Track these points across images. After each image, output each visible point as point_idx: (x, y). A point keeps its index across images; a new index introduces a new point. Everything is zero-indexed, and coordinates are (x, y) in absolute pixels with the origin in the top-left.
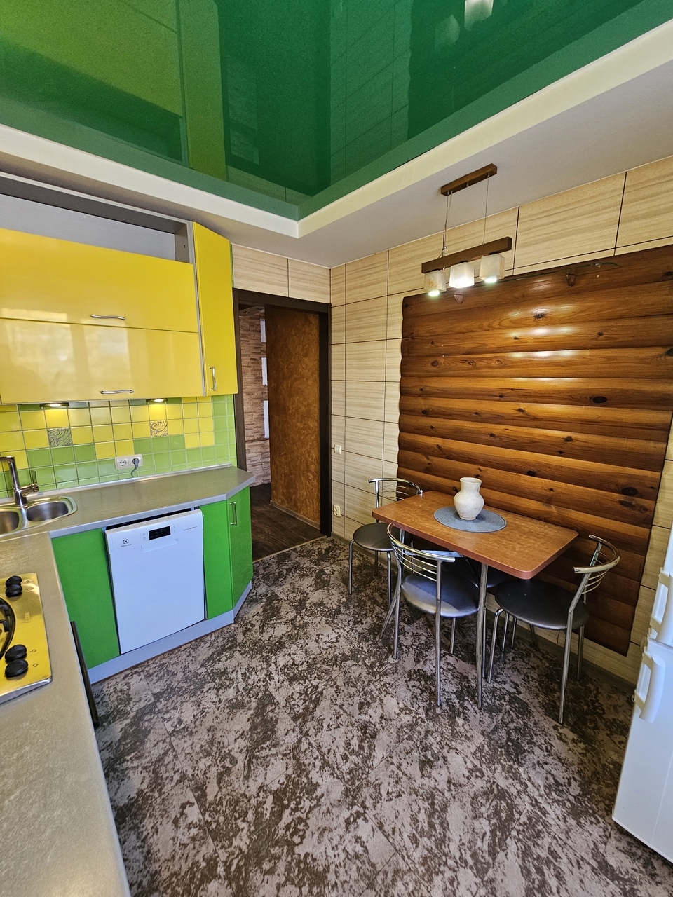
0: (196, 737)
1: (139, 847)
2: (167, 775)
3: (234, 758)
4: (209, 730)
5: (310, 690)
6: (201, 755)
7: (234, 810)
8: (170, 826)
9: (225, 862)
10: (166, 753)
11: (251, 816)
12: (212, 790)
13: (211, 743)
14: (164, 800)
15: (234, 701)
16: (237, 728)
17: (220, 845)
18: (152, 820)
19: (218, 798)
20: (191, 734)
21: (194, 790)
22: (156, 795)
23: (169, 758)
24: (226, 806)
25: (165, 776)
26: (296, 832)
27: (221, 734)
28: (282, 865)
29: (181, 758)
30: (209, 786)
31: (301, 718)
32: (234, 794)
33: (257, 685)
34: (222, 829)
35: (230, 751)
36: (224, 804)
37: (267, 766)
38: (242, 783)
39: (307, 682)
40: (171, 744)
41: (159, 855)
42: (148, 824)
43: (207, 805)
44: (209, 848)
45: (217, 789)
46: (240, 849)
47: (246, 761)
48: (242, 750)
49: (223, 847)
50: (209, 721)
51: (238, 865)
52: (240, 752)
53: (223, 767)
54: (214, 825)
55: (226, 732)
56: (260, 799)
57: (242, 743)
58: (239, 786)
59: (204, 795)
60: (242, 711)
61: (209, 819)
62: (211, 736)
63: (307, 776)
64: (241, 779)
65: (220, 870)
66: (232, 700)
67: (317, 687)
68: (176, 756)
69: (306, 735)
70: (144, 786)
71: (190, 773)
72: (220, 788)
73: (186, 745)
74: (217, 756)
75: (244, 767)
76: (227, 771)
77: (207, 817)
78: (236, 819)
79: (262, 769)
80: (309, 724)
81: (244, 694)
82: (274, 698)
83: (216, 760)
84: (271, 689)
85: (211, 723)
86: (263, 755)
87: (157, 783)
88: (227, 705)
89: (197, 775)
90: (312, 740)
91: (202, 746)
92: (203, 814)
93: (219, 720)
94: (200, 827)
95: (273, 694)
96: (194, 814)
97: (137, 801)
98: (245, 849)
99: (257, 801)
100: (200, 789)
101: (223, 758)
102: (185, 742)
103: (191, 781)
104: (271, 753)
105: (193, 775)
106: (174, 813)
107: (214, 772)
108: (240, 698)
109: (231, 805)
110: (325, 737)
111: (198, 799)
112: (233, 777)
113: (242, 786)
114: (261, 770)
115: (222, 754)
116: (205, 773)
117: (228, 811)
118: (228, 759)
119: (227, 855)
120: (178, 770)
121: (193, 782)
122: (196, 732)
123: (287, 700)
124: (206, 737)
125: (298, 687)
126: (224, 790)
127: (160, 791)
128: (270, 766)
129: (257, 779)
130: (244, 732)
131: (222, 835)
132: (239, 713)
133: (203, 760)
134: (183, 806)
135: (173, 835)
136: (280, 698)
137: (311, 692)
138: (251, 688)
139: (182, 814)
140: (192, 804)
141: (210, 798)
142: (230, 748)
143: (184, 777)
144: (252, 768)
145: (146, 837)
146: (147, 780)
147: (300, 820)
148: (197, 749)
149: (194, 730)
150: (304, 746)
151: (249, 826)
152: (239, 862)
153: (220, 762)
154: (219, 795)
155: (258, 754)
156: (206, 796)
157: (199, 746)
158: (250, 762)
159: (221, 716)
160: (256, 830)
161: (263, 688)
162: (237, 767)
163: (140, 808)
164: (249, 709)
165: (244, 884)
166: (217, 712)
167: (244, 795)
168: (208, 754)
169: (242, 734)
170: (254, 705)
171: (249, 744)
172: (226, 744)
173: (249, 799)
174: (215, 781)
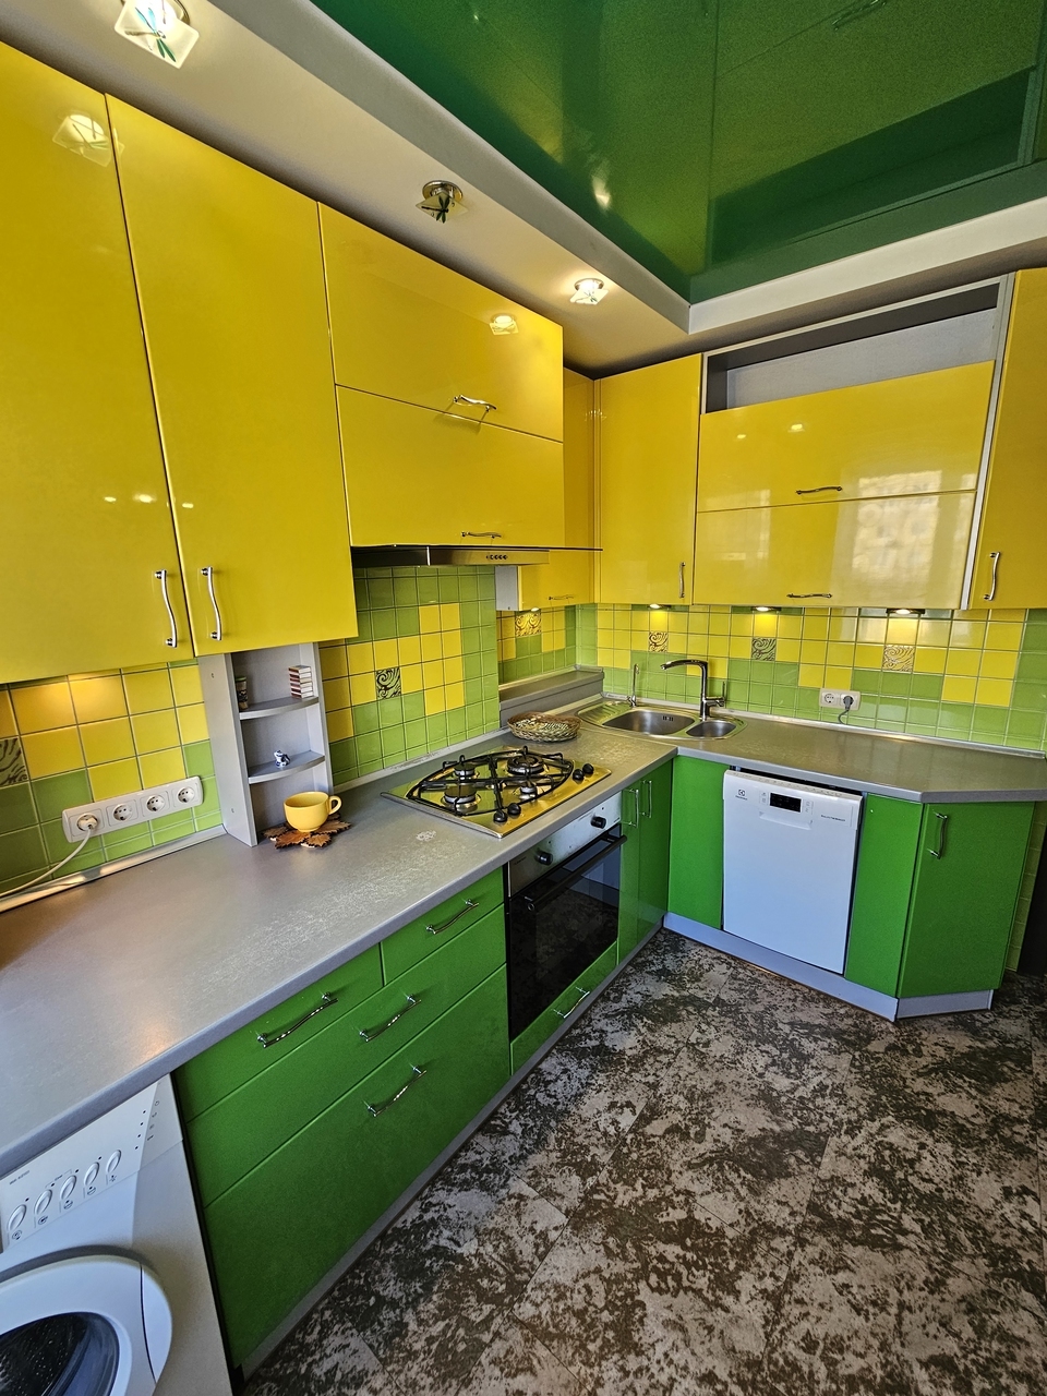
0: (700, 1073)
1: (582, 1084)
2: (649, 1068)
3: (704, 1135)
4: (717, 1083)
5: (886, 1218)
6: (685, 1092)
7: (649, 1168)
8: (607, 1101)
9: (598, 1184)
10: (667, 1052)
11: (652, 1193)
12: (656, 1127)
13: (705, 1096)
14: (626, 1080)
15: (775, 1094)
16: (742, 1119)
17: (610, 1168)
18: (606, 1080)
19: (652, 1139)
20: (701, 1065)
21: (648, 1107)
22: (627, 1070)
23: (664, 1058)
24: (649, 1154)
25: (646, 1066)
26: (662, 1275)
27: (721, 1101)
28: (619, 1267)
29: (672, 1071)
30: (659, 1121)
31: (821, 1219)
32: (665, 1158)
33: (821, 1115)
34: (626, 1162)
35: (709, 1125)
36: (650, 1151)
37: (718, 1190)
38: (681, 1162)
39: (898, 1205)
40: (678, 1051)
41: (582, 1107)
42: (601, 1079)
43: (641, 1130)
44: (604, 1157)
45: (661, 1133)
46: (616, 1197)
47: (708, 1155)
48: (719, 1141)
49: (610, 1172)
50: (728, 1077)
51: (601, 1201)
52: (715, 1141)
53: (687, 1127)
54: (625, 1150)
55: (728, 1107)
56: (676, 1199)
57: (727, 1136)
58: (676, 1160)
59: (649, 1121)
60: (768, 1112)
61: (628, 1141)
62: (712, 1090)
63: (739, 1267)
64: (685, 1159)
65: (591, 1181)
66: (773, 1090)
67: (905, 1233)
68: (670, 1064)
69: (801, 1243)
70: (629, 1053)
71: (662, 1090)
72: (664, 1137)
73: (686, 1067)
74: (695, 1111)
75: (701, 1156)
76: (685, 1136)
77: (630, 1136)
78: (641, 1175)
79: (711, 1184)
80: (822, 1241)
81: (795, 1102)
82: (821, 1154)
83: (690, 1113)
84: (833, 1142)
85: (726, 1081)
86: (729, 1177)
87: (637, 1063)
88: (763, 1088)
89: (664, 1100)
90: (798, 1257)
91: (695, 1086)
92: (630, 1131)
93: (736, 1089)
94: (618, 1135)
95: (827, 1149)
96: (627, 1120)
97: (614, 1054)
98: (618, 1202)
99: (672, 1195)
100: (652, 1113)
101: (696, 1121)
102: (690, 1065)
103: (655, 1097)
104: (739, 1187)
105: (661, 1095)
106: (620, 1099)
107: (676, 1118)
108: (784, 1099)
109: (652, 1160)
110: (818, 1286)
111: (642, 1116)
112: (682, 1146)
113: (678, 1165)
114: (709, 1183)
115: (700, 1117)
116: (670, 1109)
117: (644, 1160)
118: (698, 1129)
119: (605, 1182)
120: (658, 1077)
121: (654, 1100)
122: (707, 1070)
123: (835, 1180)
124: (707, 1085)
125: (871, 1189)
126: (663, 1143)
127: (632, 1071)
128: (721, 1196)
129: (696, 1182)
130: (743, 1131)
131: (623, 1170)
132: (762, 1110)
133: (682, 1098)
134: (629, 1104)
135: (601, 1110)
136: (828, 1164)
137: (886, 1223)
138: (810, 1109)
139: (622, 1107)
140: (634, 1113)
141: (649, 1130)
142: (712, 1123)
143: (654, 1086)
144: (705, 1168)
145: (591, 1084)
146: (634, 1052)
147: (678, 1277)
148: (689, 1083)
149: (707, 1066)
150: (783, 1244)
151: (641, 1198)
152: (604, 1201)
153: (690, 1119)
154: (656, 1140)
155: (727, 1167)
156: (648, 1124)
157: (694, 1083)
158: (710, 1161)
159: (742, 1088)
160: (641, 1208)
161: (823, 1127)
162: (696, 1145)
163: (610, 1062)
164: (778, 1123)
165: (588, 1219)
166: (744, 1080)
167: (670, 1173)
168: (691, 1099)
169: (738, 1130)
170: (789, 1126)
171: (731, 1147)
172: (714, 1115)
173: (668, 1183)
174: (668, 1125)
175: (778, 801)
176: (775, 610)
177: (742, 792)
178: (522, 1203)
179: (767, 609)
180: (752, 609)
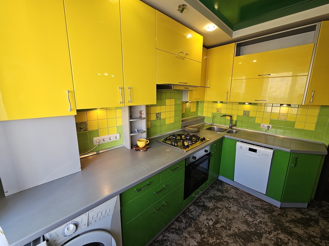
0: (229, 214)
1: (199, 213)
2: (216, 211)
3: (230, 229)
4: (233, 217)
6: (225, 218)
7: (217, 235)
8: (206, 218)
9: (204, 237)
10: (220, 208)
11: (218, 241)
12: (218, 226)
13: (230, 220)
14: (210, 214)
15: (248, 222)
16: (240, 226)
17: (207, 234)
18: (205, 213)
19: (217, 228)
20: (229, 212)
21: (216, 220)
22: (210, 211)
23: (220, 210)
24: (217, 232)
25: (215, 211)
27: (234, 222)
29: (221, 213)
30: (219, 224)
32: (221, 233)
33: (261, 229)
34: (211, 233)
37: (235, 243)
38: (225, 235)
40: (223, 208)
41: (200, 218)
42: (204, 213)
43: (214, 226)
44: (206, 231)
46: (209, 240)
47: (232, 234)
49: (207, 235)
50: (236, 216)
51: (205, 241)
52: (233, 231)
53: (226, 226)
54: (211, 230)
55: (236, 223)
56: (224, 243)
57: (236, 230)
58: (224, 234)
59: (216, 224)
60: (247, 226)
61: (212, 228)
62: (232, 219)
64: (226, 234)
65: (203, 236)
66: (248, 221)
68: (221, 211)
70: (211, 207)
71: (219, 217)
72: (220, 228)
73: (225, 212)
74: (228, 223)
75: (230, 234)
76: (226, 229)
77: (212, 227)
78: (215, 236)
79: (233, 241)
81: (254, 224)
82: (262, 238)
84: (264, 235)
85: (236, 217)
86: (237, 240)
87: (213, 210)
88: (245, 220)
89: (220, 219)
91: (228, 217)
92: (212, 226)
93: (238, 219)
94: (209, 226)
95: (263, 237)
96: (211, 223)
97: (207, 207)
98: (210, 242)
99: (223, 242)
100: (217, 222)
101: (228, 226)
102: (226, 212)
103: (218, 218)
104: (240, 243)
105: (219, 218)
106: (209, 218)
107: (223, 224)
108: (251, 223)
109: (218, 233)
111: (214, 222)
112: (225, 231)
114: (232, 241)
116: (222, 222)
117: (216, 233)
118: (229, 227)
119: (206, 236)
120: (218, 214)
121: (217, 219)
122: (231, 214)
124: (231, 217)
126: (220, 230)
127: (211, 211)
128: (236, 244)
129: (229, 240)
130: (240, 229)
131: (211, 235)
132: (245, 225)
133: (224, 219)
134: (211, 219)
135: (204, 220)
136: (263, 241)
138: (258, 226)
139: (209, 220)
140: (213, 222)
141: (216, 226)
142: (232, 226)
143: (217, 216)
144: (231, 237)
145: (202, 213)
146: (212, 207)
148: (226, 216)
149: (230, 213)
151: (215, 242)
152: (206, 241)
153: (227, 225)
154: (218, 228)
155: (237, 238)
157: (227, 216)
158: (233, 235)
159: (240, 219)
160: (215, 244)
161: (262, 231)
162: (229, 231)
163: (206, 209)
164: (250, 229)
165: (202, 245)
166: (240, 217)
167: (222, 237)
168: (227, 220)
169: (239, 229)
170: (252, 230)
171: (238, 233)
172: (233, 225)
173: (222, 239)
174: (221, 226)
175: (251, 150)
176: (250, 104)
177: (241, 147)
178: (186, 239)
179: (248, 104)
180: (244, 103)
